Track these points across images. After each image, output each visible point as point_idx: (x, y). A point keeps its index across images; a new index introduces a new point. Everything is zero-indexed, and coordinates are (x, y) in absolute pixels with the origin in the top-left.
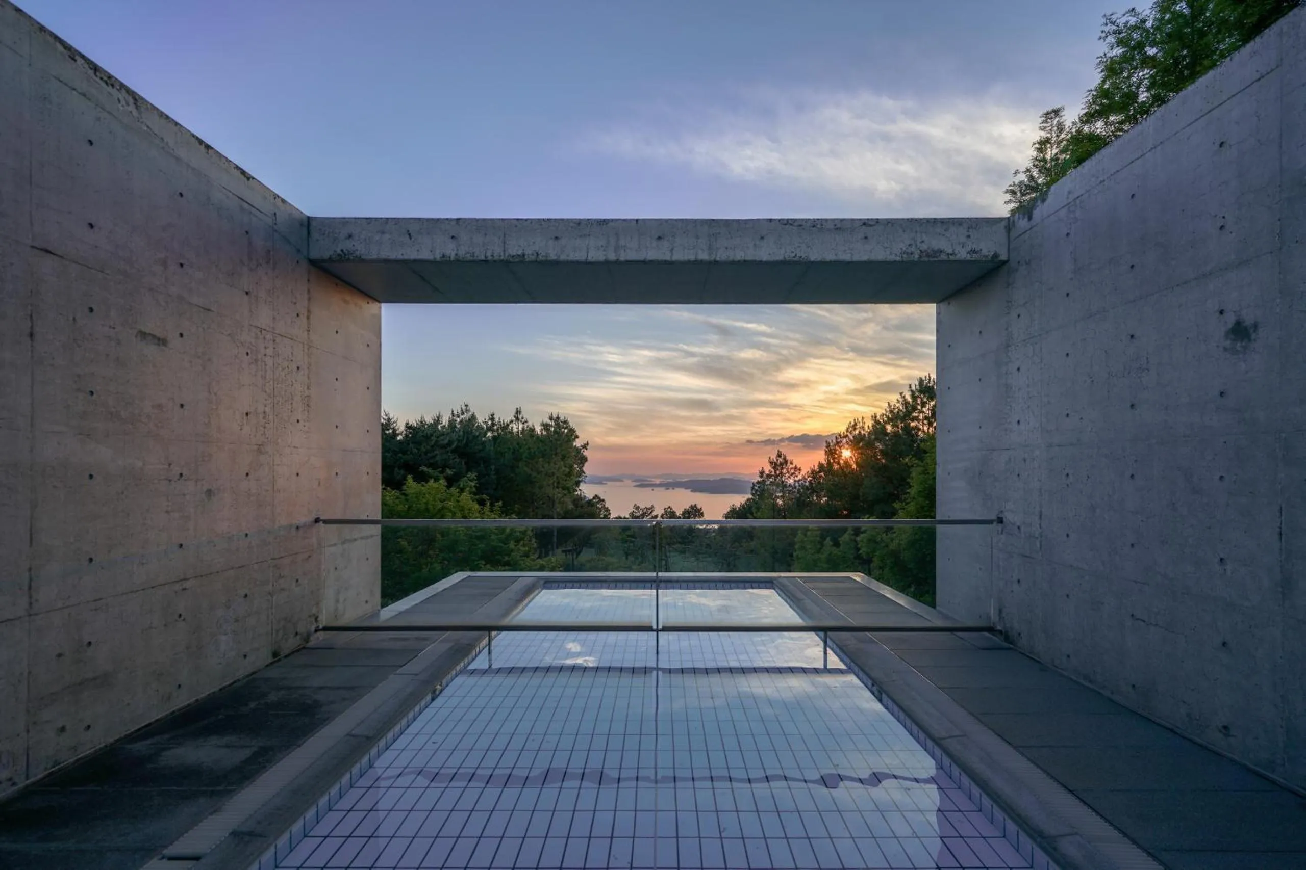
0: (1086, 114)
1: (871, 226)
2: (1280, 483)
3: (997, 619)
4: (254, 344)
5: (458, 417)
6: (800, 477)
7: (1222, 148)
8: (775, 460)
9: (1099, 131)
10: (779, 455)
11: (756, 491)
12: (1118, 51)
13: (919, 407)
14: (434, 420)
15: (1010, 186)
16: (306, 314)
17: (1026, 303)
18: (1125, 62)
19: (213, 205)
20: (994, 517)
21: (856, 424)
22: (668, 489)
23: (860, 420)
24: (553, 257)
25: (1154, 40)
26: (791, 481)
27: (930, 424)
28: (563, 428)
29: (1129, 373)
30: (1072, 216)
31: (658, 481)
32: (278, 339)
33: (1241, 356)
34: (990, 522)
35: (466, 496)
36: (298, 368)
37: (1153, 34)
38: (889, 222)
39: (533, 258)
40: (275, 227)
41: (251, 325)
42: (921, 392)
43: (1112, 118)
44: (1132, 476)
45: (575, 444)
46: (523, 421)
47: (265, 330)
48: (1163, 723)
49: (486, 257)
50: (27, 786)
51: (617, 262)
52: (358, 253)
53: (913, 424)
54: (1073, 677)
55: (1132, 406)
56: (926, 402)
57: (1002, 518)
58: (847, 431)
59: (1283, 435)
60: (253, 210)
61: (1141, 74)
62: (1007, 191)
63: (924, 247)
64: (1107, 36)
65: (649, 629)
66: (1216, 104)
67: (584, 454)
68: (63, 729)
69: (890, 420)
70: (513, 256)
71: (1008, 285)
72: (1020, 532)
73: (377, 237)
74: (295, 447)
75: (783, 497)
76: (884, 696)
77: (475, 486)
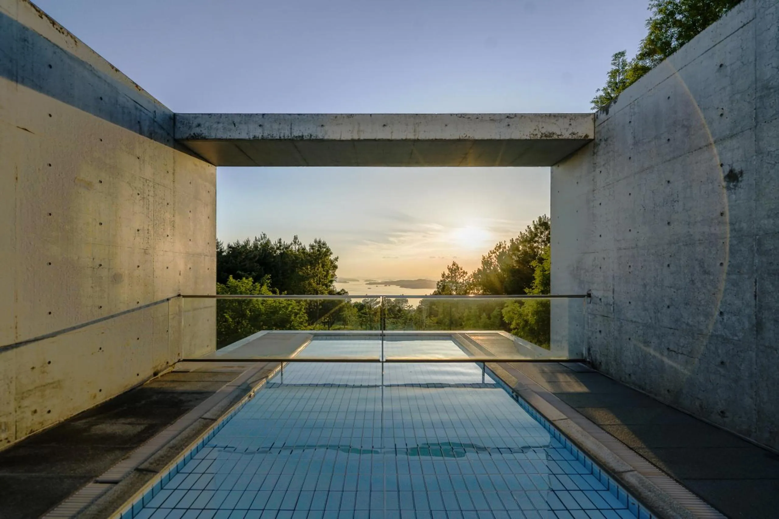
0: (640, 54)
1: (511, 118)
2: (755, 266)
3: (587, 355)
4: (142, 188)
5: (259, 241)
6: (466, 277)
7: (722, 68)
8: (452, 267)
9: (648, 64)
10: (454, 264)
11: (440, 286)
12: (659, 17)
13: (539, 235)
14: (245, 243)
15: (595, 98)
16: (172, 171)
17: (605, 164)
18: (663, 23)
19: (119, 105)
20: (585, 293)
21: (500, 245)
22: (386, 286)
23: (503, 243)
24: (320, 137)
25: (681, 10)
26: (461, 280)
27: (546, 245)
28: (323, 248)
29: (667, 203)
30: (632, 110)
31: (380, 281)
32: (156, 186)
33: (733, 191)
34: (583, 296)
35: (265, 288)
36: (168, 204)
37: (680, 6)
38: (522, 116)
39: (308, 138)
40: (156, 119)
41: (141, 177)
42: (540, 225)
43: (655, 57)
44: (669, 266)
45: (330, 258)
46: (299, 243)
47: (148, 180)
48: (686, 412)
49: (280, 137)
50: (16, 444)
51: (359, 140)
52: (203, 135)
53: (535, 245)
54: (633, 387)
55: (669, 223)
56: (543, 232)
57: (590, 294)
58: (495, 249)
59: (757, 237)
60: (143, 109)
61: (673, 30)
62: (592, 102)
63: (543, 131)
64: (652, 8)
65: (378, 361)
66: (718, 41)
67: (336, 264)
68: (35, 412)
69: (522, 242)
70: (296, 137)
71: (594, 153)
72: (601, 302)
73: (215, 126)
74: (166, 251)
75: (456, 289)
76: (520, 398)
77: (270, 283)
